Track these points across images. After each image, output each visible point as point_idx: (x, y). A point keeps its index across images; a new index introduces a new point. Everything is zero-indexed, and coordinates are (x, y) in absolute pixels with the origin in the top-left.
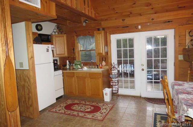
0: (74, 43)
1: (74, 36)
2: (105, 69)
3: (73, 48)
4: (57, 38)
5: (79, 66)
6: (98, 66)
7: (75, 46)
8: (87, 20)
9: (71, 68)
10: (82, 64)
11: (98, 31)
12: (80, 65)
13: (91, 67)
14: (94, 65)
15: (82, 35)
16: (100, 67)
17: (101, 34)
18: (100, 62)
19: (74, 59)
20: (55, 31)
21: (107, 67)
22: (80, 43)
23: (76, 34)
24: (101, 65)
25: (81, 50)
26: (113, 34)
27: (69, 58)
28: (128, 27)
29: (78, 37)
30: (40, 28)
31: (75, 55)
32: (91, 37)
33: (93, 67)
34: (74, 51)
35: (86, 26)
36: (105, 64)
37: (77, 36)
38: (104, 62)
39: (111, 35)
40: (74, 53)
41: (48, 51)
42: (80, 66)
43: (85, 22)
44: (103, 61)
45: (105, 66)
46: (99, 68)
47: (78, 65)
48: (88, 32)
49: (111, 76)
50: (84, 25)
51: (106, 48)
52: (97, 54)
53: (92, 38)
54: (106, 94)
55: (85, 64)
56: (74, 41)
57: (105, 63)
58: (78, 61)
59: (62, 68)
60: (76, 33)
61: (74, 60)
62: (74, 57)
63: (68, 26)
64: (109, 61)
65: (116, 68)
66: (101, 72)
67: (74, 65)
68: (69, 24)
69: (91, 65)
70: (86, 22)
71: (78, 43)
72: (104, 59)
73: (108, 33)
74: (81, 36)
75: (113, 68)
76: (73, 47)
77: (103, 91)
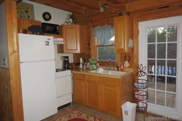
0: (90, 35)
1: (90, 27)
2: (127, 72)
3: (88, 43)
4: (68, 29)
5: (94, 66)
6: (118, 67)
7: (90, 40)
8: (106, 5)
9: (85, 68)
10: (98, 64)
11: (120, 16)
12: (95, 64)
13: (109, 68)
14: (113, 66)
15: (99, 25)
16: (121, 69)
17: (123, 21)
18: (121, 61)
19: (89, 56)
20: (68, 21)
21: (131, 70)
22: (97, 36)
23: (92, 25)
24: (122, 66)
25: (99, 45)
26: (143, 20)
27: (83, 55)
28: (168, 7)
29: (94, 29)
30: (48, 17)
31: (91, 52)
32: (110, 26)
33: (112, 68)
34: (89, 46)
35: (104, 12)
36: (128, 65)
37: (94, 27)
38: (127, 62)
39: (140, 23)
40: (89, 49)
41: (48, 45)
42: (96, 66)
43: (103, 6)
44: (126, 60)
45: (129, 69)
46: (119, 70)
47: (93, 64)
48: (107, 21)
49: (136, 84)
50: (101, 11)
51: (131, 41)
52: (116, 51)
53: (112, 28)
54: (126, 113)
55: (102, 64)
56: (90, 33)
57: (129, 63)
58: (94, 60)
59: (74, 67)
60: (92, 23)
61: (89, 58)
62: (89, 53)
63: (84, 15)
64: (135, 61)
65: (145, 73)
66: (120, 78)
67: (89, 64)
68: (84, 13)
69: (109, 66)
70: (104, 8)
71: (94, 36)
72: (127, 58)
73: (134, 20)
74: (98, 27)
75: (139, 73)
76: (89, 41)
77: (122, 107)
